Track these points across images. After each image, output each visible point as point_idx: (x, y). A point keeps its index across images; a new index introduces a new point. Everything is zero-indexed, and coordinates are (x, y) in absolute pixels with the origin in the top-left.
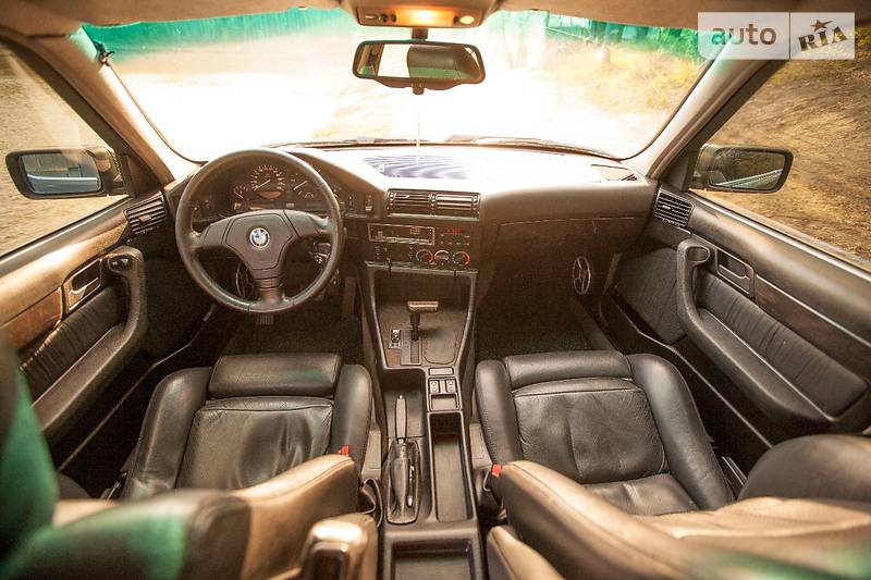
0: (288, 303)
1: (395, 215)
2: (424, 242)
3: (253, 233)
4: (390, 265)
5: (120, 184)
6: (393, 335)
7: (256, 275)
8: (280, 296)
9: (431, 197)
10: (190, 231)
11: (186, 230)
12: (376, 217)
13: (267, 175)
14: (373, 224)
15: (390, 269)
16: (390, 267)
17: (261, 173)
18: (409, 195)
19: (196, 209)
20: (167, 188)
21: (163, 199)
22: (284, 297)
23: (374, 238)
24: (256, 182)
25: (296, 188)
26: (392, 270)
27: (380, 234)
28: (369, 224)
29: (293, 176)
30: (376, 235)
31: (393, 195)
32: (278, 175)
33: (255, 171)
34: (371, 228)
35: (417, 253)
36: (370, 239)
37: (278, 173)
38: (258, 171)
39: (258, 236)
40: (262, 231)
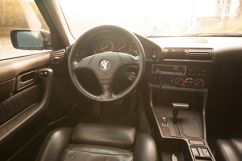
0: (115, 97)
1: (166, 60)
2: (180, 74)
3: (102, 62)
4: (161, 85)
5: (50, 46)
6: (163, 120)
7: (101, 82)
8: (111, 94)
9: (186, 51)
10: (74, 61)
11: (72, 61)
12: (157, 60)
13: (107, 44)
14: (155, 65)
15: (161, 87)
16: (161, 86)
17: (105, 43)
18: (174, 50)
19: (77, 55)
20: (67, 48)
21: (65, 52)
22: (113, 94)
23: (154, 72)
24: (102, 47)
25: (119, 49)
26: (162, 88)
27: (158, 70)
28: (153, 65)
29: (118, 44)
30: (156, 70)
31: (166, 50)
32: (112, 44)
33: (102, 42)
34: (153, 67)
35: (176, 80)
36: (152, 72)
37: (112, 43)
38: (104, 42)
39: (104, 64)
40: (106, 61)
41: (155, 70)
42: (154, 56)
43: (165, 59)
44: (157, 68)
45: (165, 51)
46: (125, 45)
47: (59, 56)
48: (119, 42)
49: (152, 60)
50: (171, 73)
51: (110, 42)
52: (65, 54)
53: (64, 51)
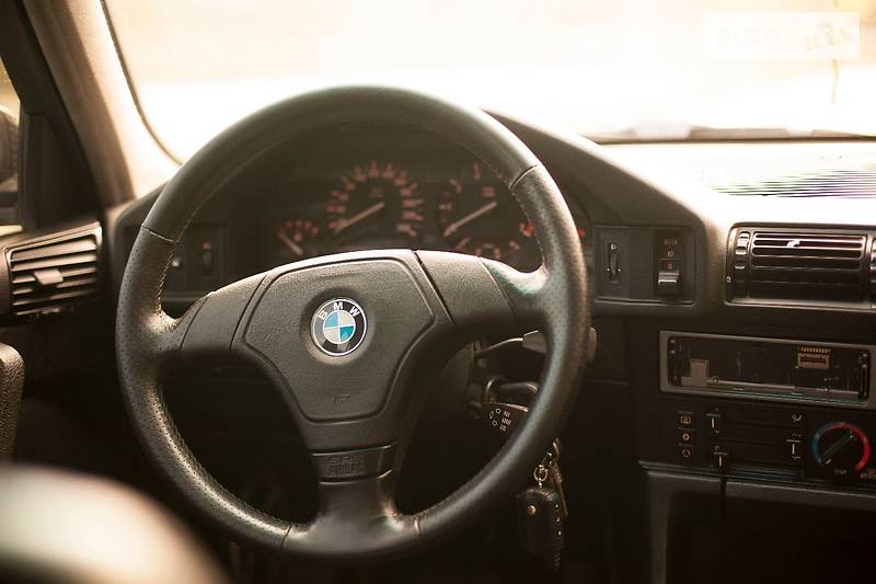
1: (749, 302)
2: (844, 397)
3: (320, 314)
4: (724, 474)
9: (869, 245)
12: (690, 305)
13: (377, 192)
14: (677, 338)
15: (723, 486)
16: (724, 481)
17: (359, 185)
18: (797, 241)
19: (176, 264)
20: (115, 215)
21: (99, 239)
22: (389, 512)
23: (678, 383)
24: (341, 209)
25: (453, 227)
26: (729, 492)
27: (699, 367)
28: (665, 335)
29: (447, 194)
30: (687, 372)
31: (749, 241)
32: (405, 192)
33: (344, 179)
34: (670, 347)
35: (817, 436)
36: (666, 386)
37: (408, 186)
38: (352, 180)
39: (334, 322)
40: (347, 307)
41: (679, 368)
42: (669, 278)
43: (743, 296)
44: (698, 356)
45: (742, 243)
46: (489, 200)
47: (61, 268)
48: (453, 182)
49: (653, 304)
50: (787, 393)
51: (397, 176)
52: (103, 253)
53: (92, 237)
